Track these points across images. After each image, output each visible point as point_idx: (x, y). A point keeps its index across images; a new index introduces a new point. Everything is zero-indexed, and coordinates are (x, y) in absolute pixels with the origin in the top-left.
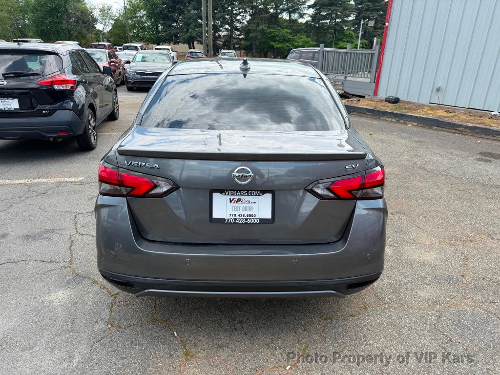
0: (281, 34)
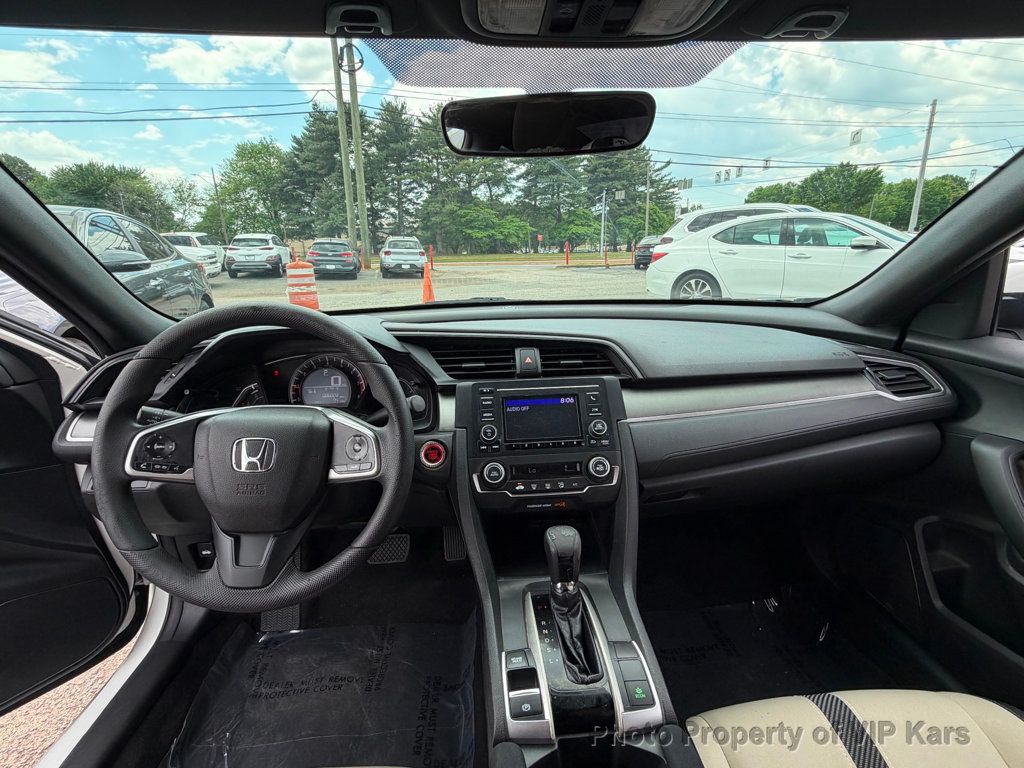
0: (481, 216)
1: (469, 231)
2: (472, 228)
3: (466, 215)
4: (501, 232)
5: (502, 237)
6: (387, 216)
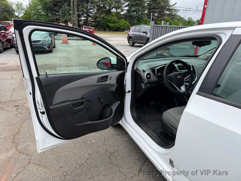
1: (108, 24)
2: (110, 23)
3: (108, 18)
4: (119, 25)
5: (119, 26)
6: (83, 17)
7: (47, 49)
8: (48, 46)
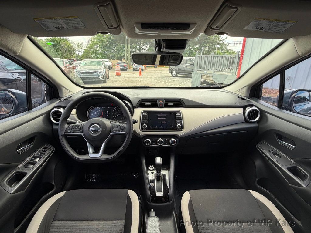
7: (102, 79)
8: (103, 76)
